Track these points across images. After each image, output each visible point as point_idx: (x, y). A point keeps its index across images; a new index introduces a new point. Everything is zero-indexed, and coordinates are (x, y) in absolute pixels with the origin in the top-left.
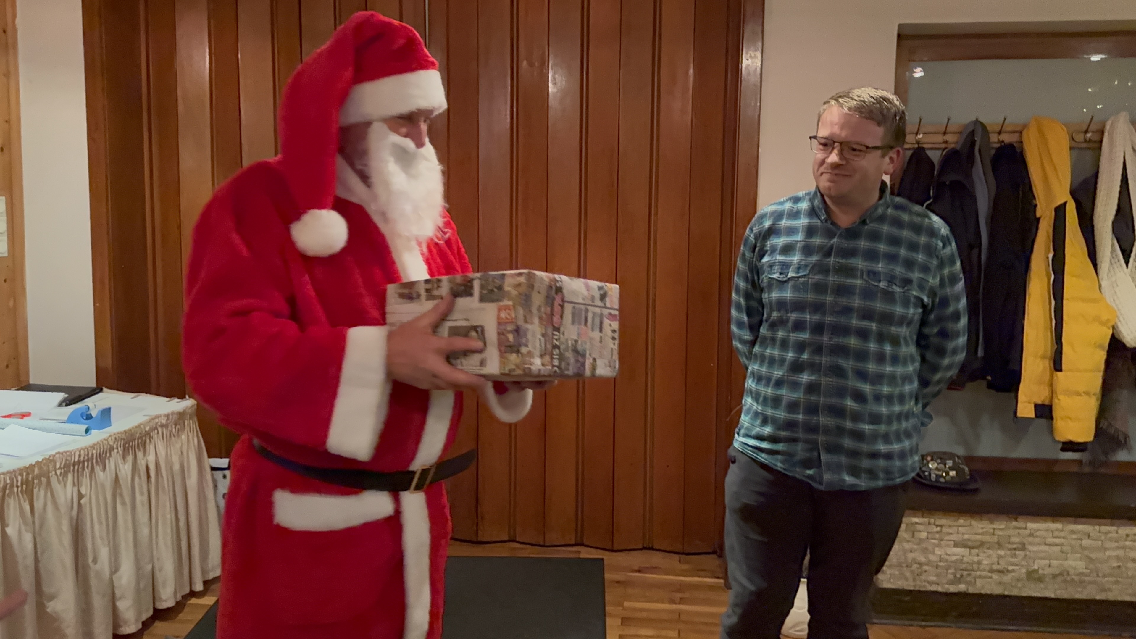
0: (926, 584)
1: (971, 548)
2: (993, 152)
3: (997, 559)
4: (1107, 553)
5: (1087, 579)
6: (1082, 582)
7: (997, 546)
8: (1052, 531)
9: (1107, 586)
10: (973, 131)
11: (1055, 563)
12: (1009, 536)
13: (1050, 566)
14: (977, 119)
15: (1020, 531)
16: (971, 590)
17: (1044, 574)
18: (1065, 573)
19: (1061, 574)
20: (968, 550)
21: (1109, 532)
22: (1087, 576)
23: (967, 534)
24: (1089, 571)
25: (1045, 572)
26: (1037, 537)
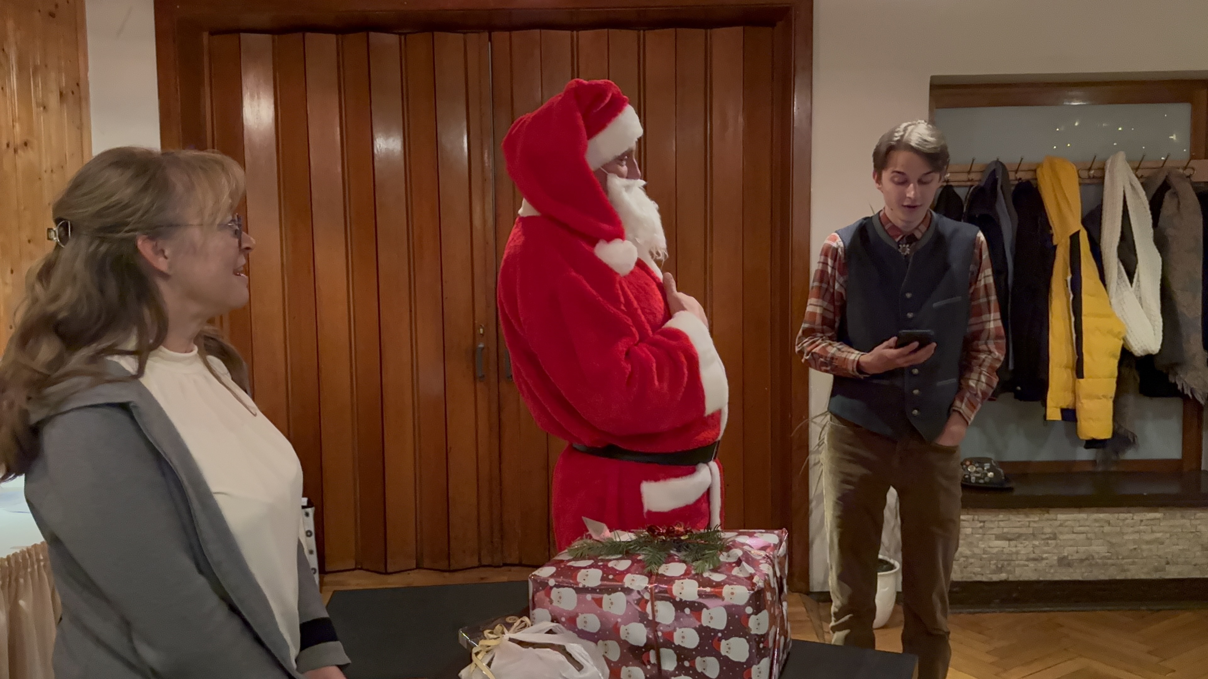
0: (973, 575)
1: (1010, 540)
2: (1013, 188)
3: (1032, 549)
4: (1126, 537)
5: (1110, 561)
6: (1105, 564)
7: (1032, 537)
8: (1079, 521)
9: (1126, 567)
10: (994, 171)
11: (1082, 549)
12: (1043, 527)
13: (1077, 552)
14: (998, 159)
15: (1051, 522)
16: (1011, 578)
17: (1073, 560)
18: (1091, 558)
19: (1087, 559)
20: (1007, 542)
21: (1126, 519)
22: (1109, 559)
23: (1008, 528)
24: (1110, 554)
25: (1074, 558)
26: (1066, 526)
